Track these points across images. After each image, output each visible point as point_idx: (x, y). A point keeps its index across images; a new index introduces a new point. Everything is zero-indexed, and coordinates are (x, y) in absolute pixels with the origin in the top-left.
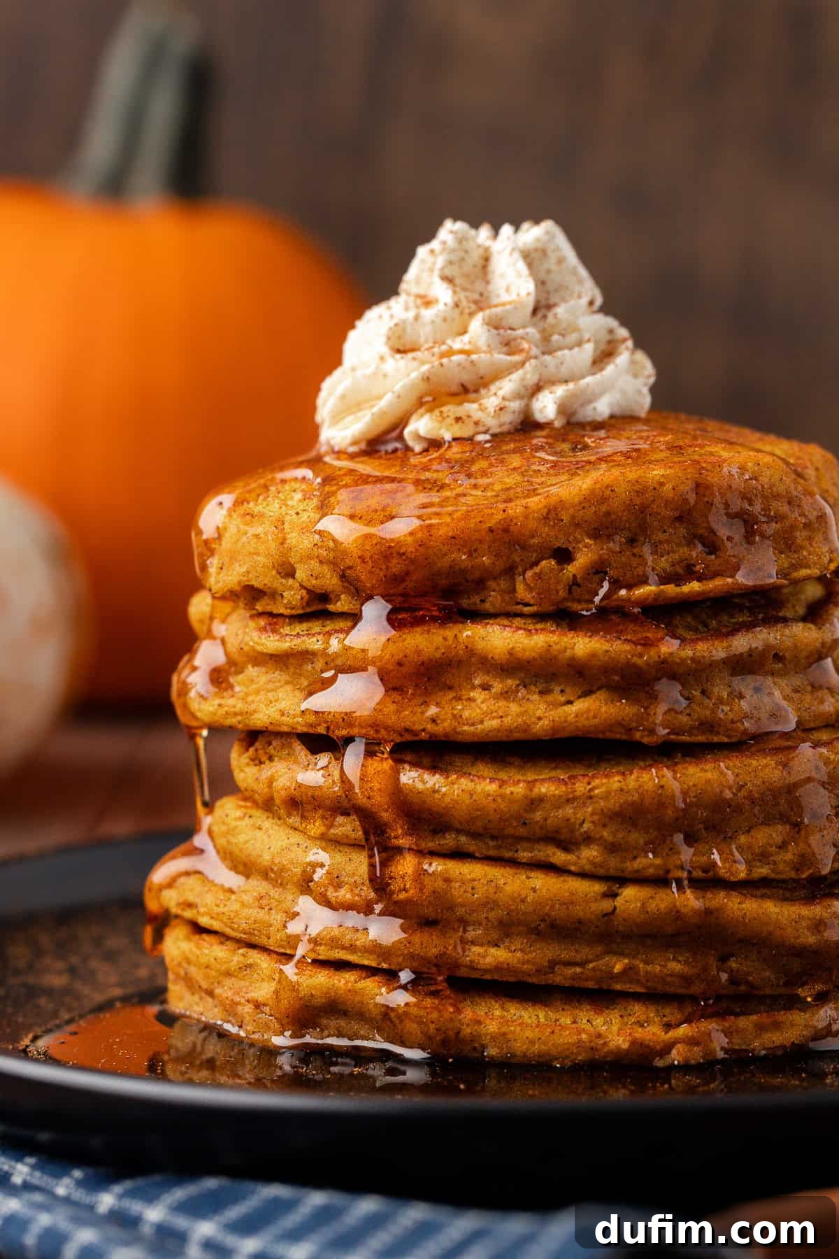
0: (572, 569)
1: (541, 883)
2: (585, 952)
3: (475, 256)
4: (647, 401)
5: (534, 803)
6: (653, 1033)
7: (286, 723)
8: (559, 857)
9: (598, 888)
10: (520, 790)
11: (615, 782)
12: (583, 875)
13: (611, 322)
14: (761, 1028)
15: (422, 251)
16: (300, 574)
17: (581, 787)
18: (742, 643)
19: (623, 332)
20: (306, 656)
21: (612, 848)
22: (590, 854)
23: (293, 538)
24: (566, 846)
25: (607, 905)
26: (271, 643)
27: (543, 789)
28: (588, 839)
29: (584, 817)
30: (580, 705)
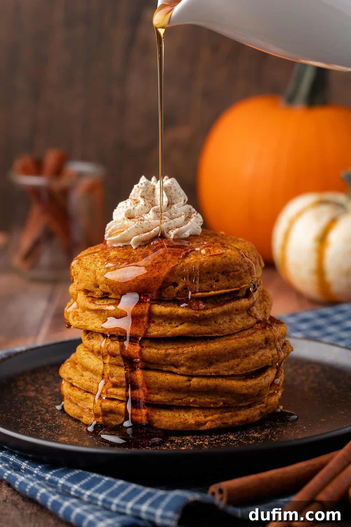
0: (177, 288)
1: (170, 378)
2: (182, 396)
3: (151, 189)
4: (200, 230)
5: (167, 355)
6: (201, 419)
7: (97, 330)
8: (175, 370)
9: (185, 378)
10: (163, 352)
11: (190, 349)
12: (181, 375)
13: (190, 207)
14: (232, 416)
15: (135, 186)
16: (101, 287)
17: (180, 351)
18: (226, 307)
19: (194, 210)
20: (102, 311)
21: (189, 368)
22: (183, 369)
23: (98, 277)
24: (176, 367)
25: (188, 383)
26: (92, 306)
27: (170, 351)
28: (182, 365)
29: (181, 359)
30: (180, 327)
